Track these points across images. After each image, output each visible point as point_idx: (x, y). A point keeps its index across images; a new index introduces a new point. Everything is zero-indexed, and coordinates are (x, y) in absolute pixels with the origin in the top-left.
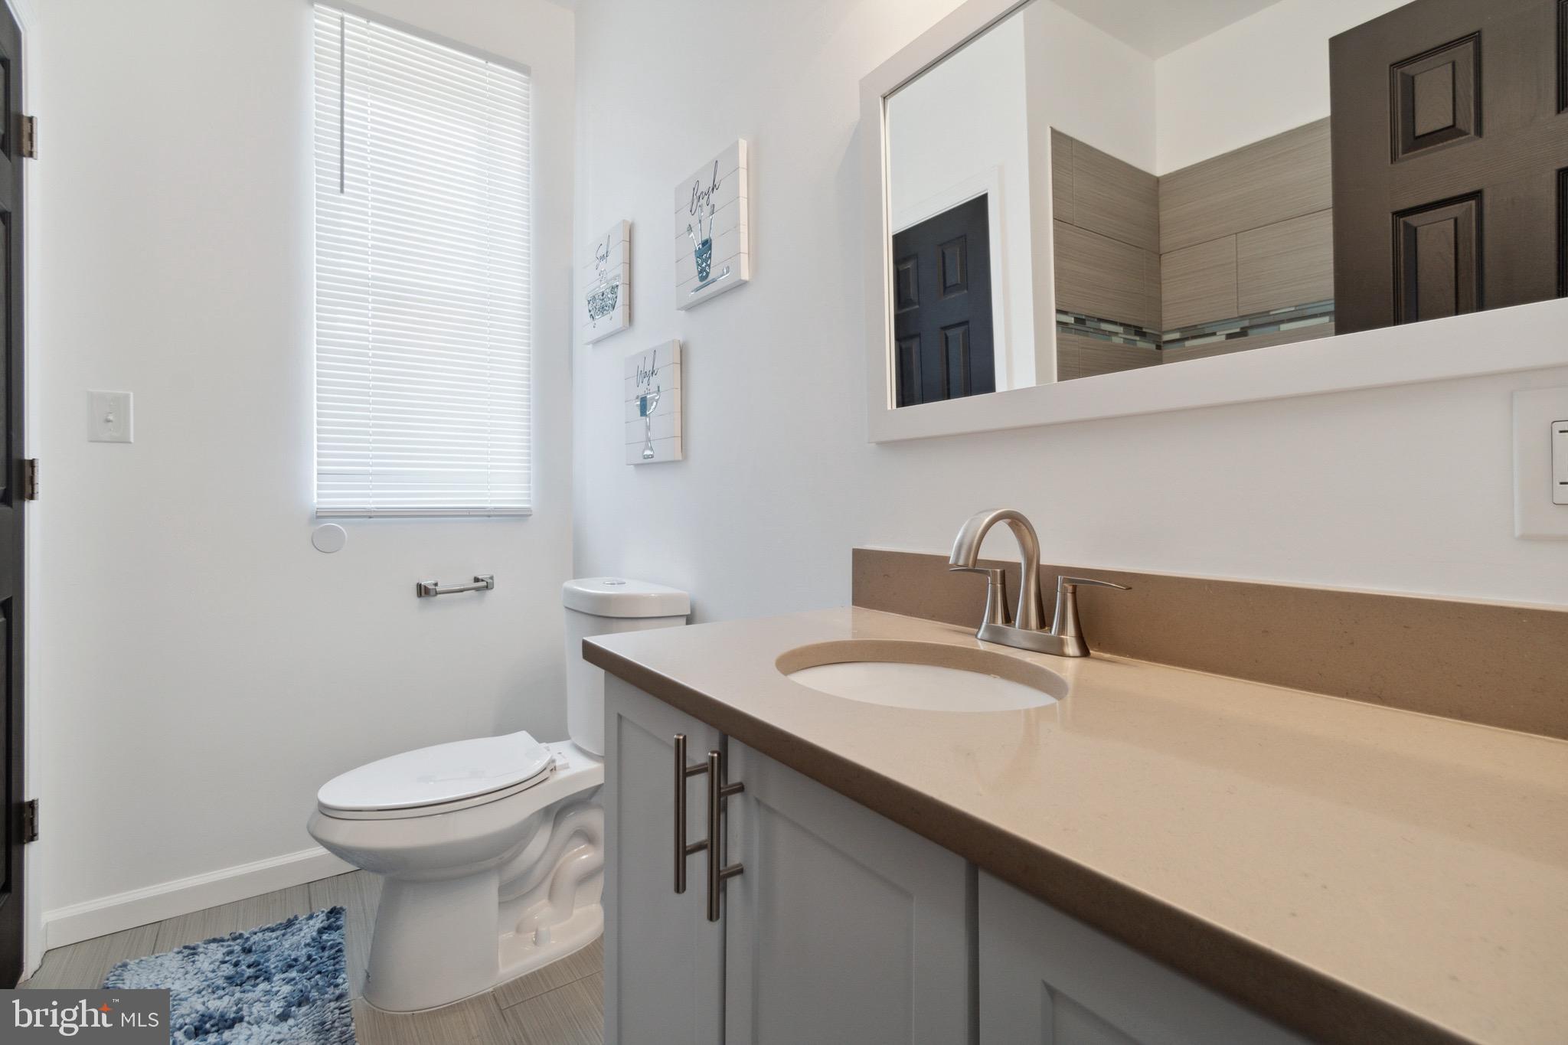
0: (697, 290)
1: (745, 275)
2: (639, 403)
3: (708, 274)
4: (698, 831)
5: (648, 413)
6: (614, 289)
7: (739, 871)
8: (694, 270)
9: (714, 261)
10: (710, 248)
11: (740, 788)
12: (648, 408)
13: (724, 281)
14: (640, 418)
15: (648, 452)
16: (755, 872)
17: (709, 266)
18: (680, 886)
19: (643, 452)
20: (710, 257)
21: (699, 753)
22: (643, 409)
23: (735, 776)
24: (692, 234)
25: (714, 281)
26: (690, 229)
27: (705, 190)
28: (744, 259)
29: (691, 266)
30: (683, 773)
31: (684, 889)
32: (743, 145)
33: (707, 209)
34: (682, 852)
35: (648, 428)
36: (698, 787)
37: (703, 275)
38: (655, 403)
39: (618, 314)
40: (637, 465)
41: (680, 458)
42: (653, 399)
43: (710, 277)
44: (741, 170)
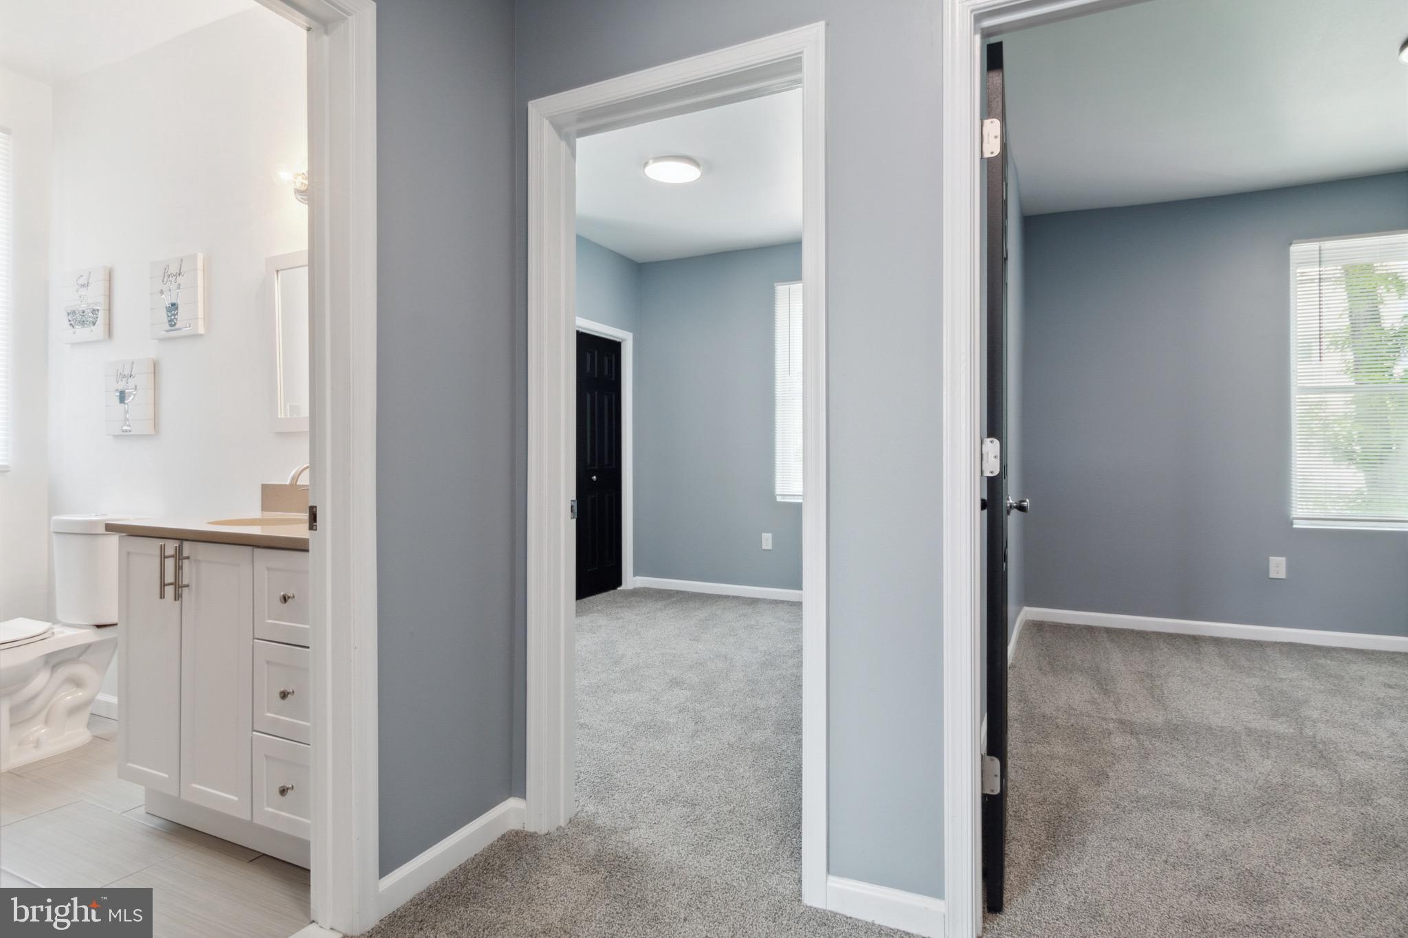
0: (167, 331)
1: (201, 331)
2: (118, 394)
3: (175, 324)
4: (169, 578)
5: (126, 402)
6: (94, 311)
7: (188, 586)
8: (165, 319)
9: (179, 317)
10: (177, 308)
11: (188, 558)
12: (126, 398)
13: (187, 331)
14: (119, 404)
15: (125, 428)
16: (193, 585)
17: (177, 319)
18: (162, 596)
19: (122, 427)
20: (177, 314)
21: (170, 551)
22: (122, 397)
23: (185, 554)
24: (164, 296)
25: (180, 329)
26: (162, 292)
27: (174, 273)
28: (201, 322)
29: (163, 316)
30: (163, 557)
31: (164, 597)
32: (200, 256)
33: (174, 286)
34: (163, 585)
35: (127, 412)
36: (170, 563)
37: (172, 323)
38: (132, 397)
39: (99, 329)
40: (116, 436)
41: (154, 433)
42: (131, 393)
43: (177, 326)
44: (199, 271)
